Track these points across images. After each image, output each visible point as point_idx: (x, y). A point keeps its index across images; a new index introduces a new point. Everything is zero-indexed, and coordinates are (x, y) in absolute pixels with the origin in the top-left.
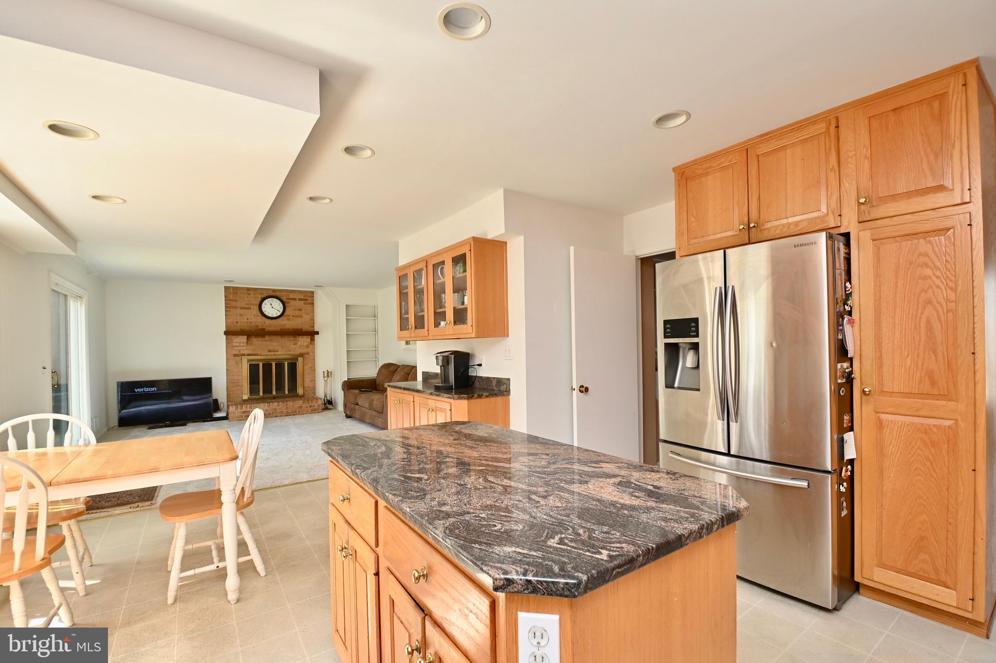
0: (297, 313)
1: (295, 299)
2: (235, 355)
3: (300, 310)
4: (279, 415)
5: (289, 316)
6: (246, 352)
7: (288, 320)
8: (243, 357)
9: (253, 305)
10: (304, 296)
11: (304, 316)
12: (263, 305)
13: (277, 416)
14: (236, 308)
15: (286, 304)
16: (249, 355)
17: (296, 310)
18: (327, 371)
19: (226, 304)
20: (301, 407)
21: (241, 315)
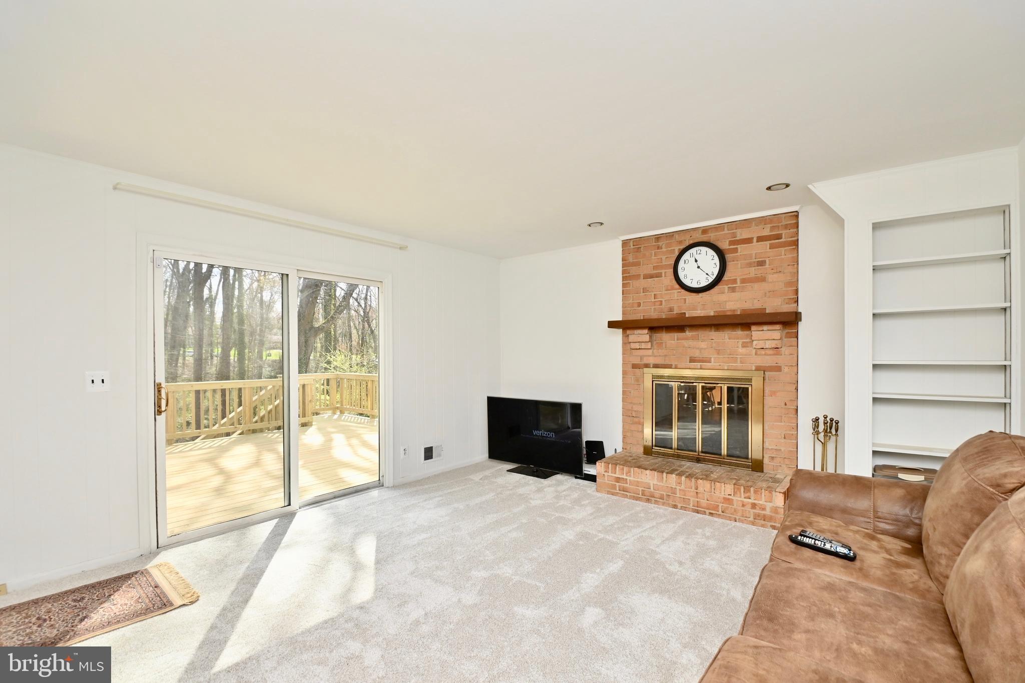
0: (753, 272)
1: (749, 241)
2: (635, 366)
3: (761, 263)
4: (679, 505)
5: (735, 281)
6: (652, 361)
7: (733, 290)
8: (646, 370)
9: (666, 267)
10: (772, 228)
11: (771, 277)
12: (681, 264)
13: (675, 507)
14: (637, 277)
15: (728, 257)
16: (656, 366)
17: (750, 265)
18: (825, 417)
19: (624, 272)
20: (728, 501)
21: (645, 290)
